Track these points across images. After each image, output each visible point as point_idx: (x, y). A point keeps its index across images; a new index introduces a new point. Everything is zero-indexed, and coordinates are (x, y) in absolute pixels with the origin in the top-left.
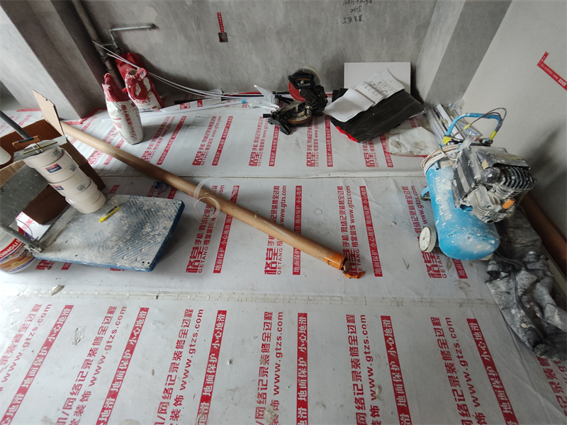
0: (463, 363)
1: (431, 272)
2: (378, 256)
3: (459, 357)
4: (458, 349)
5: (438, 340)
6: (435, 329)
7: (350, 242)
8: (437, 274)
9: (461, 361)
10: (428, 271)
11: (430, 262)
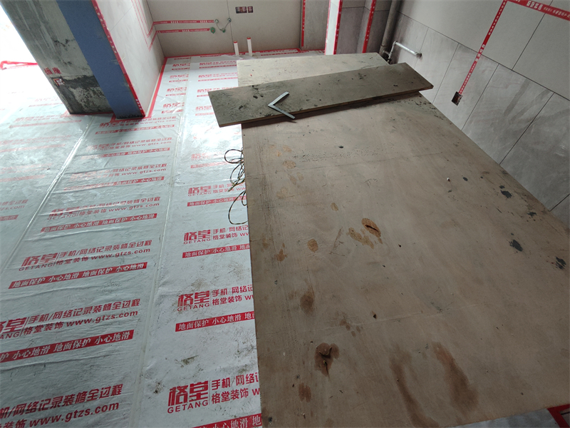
0: (69, 416)
1: (177, 391)
2: (201, 327)
3: (76, 412)
4: (84, 413)
5: (98, 390)
6: (110, 387)
7: (219, 297)
8: (173, 400)
9: (71, 414)
10: (179, 387)
11: (192, 391)
